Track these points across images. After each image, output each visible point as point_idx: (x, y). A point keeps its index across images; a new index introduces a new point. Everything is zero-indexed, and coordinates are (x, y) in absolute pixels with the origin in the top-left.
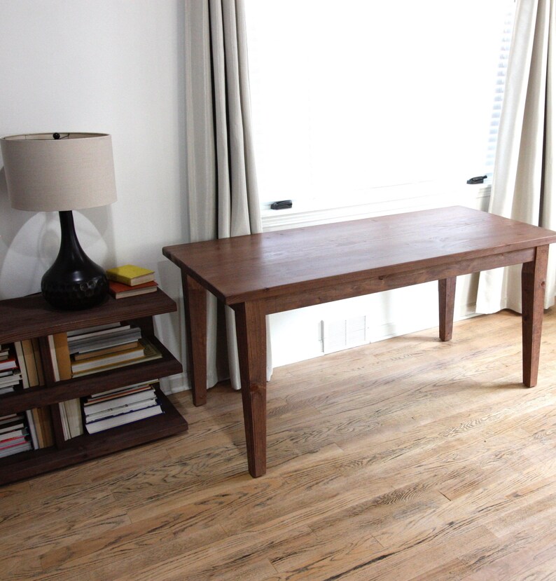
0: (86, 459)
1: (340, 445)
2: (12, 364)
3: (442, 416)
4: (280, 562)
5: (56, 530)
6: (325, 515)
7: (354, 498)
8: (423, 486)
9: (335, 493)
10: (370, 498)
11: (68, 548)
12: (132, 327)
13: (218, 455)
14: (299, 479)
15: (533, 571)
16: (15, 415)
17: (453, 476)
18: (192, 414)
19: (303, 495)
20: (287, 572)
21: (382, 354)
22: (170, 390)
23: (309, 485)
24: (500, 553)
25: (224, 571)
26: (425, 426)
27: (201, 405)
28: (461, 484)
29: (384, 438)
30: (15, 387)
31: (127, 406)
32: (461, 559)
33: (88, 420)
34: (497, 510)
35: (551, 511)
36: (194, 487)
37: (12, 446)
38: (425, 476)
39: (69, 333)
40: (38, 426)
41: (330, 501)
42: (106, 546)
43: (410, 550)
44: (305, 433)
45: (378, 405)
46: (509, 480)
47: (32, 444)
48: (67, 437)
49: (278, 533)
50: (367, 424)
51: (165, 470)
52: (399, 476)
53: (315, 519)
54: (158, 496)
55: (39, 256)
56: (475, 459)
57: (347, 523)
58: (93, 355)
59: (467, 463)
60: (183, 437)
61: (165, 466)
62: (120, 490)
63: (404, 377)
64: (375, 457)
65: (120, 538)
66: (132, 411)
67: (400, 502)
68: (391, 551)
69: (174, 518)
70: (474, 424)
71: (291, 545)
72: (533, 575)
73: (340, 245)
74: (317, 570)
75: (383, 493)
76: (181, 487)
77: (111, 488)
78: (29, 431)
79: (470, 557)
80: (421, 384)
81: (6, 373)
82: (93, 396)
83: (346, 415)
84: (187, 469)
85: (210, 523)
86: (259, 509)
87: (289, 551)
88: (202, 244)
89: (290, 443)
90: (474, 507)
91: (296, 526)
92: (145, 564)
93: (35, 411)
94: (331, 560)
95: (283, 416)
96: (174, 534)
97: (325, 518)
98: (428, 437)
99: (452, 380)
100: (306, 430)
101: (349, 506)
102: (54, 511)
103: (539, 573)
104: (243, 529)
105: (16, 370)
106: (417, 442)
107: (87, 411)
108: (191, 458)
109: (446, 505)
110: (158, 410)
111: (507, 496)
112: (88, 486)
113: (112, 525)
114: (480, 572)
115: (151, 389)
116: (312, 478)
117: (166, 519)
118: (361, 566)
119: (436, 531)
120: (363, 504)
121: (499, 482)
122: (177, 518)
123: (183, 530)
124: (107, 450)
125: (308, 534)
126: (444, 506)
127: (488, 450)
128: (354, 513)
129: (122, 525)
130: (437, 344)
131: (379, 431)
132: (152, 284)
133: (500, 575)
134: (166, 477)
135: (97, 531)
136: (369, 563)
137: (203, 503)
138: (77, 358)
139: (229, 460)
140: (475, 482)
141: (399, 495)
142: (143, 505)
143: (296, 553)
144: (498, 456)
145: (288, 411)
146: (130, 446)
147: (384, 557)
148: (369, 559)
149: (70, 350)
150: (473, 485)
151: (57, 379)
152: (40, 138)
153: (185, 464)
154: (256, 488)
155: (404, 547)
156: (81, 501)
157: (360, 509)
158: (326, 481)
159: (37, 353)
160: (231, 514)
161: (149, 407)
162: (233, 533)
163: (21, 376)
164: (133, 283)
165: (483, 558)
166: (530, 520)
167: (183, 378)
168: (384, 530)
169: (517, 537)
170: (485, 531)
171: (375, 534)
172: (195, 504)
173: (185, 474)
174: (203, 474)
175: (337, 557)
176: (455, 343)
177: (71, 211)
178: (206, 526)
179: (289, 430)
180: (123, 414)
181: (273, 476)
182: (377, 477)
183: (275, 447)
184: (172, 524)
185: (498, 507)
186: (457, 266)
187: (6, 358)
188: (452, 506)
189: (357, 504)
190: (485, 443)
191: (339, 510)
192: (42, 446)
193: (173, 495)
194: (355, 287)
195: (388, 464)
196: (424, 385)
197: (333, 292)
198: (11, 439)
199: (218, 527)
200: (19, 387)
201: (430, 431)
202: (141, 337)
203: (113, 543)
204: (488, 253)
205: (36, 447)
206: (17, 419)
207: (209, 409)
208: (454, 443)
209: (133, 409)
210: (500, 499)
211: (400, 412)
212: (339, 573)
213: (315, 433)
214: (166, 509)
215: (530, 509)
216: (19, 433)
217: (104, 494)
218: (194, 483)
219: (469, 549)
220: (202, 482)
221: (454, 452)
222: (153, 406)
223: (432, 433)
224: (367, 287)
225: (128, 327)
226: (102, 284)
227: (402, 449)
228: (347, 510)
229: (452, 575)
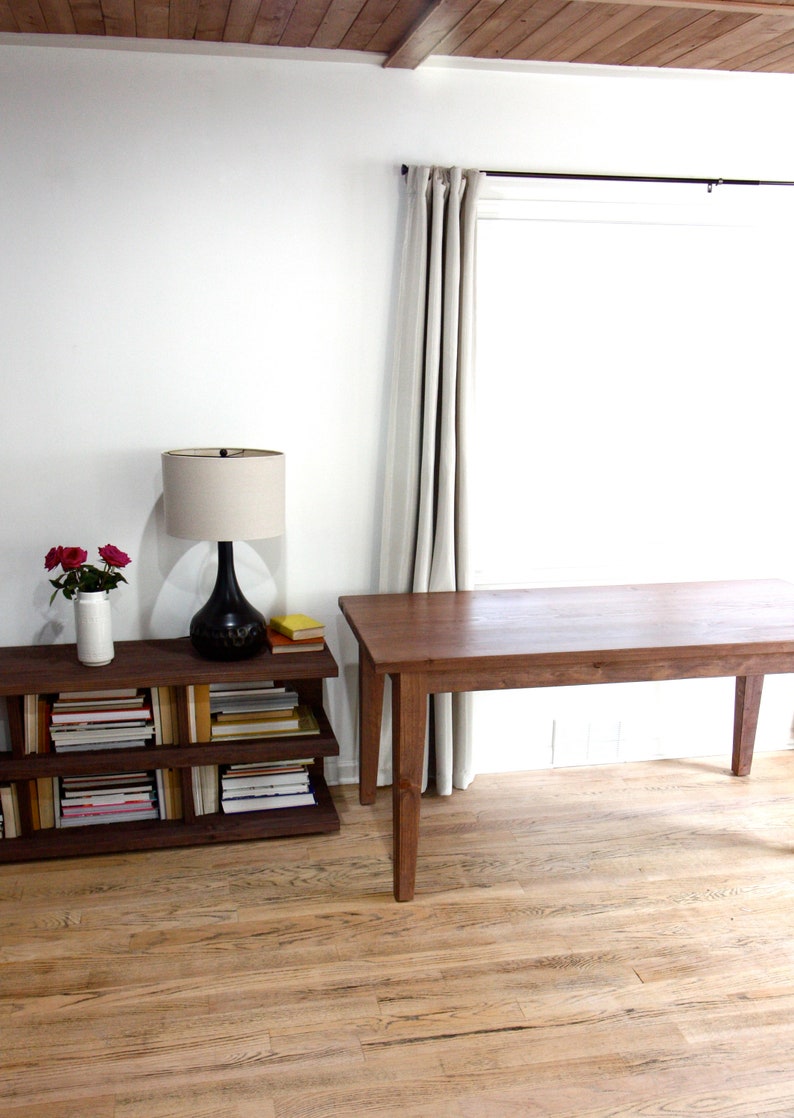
0: (213, 842)
1: (524, 884)
2: (145, 714)
3: (684, 874)
4: (389, 1003)
5: (158, 911)
6: (466, 964)
7: (513, 952)
8: (614, 957)
9: (491, 941)
10: (535, 956)
11: (162, 933)
12: (288, 690)
13: (365, 866)
14: (452, 915)
15: (718, 1094)
16: (145, 774)
17: (661, 953)
18: (354, 813)
19: (451, 934)
20: (392, 1016)
21: (636, 779)
22: (337, 780)
23: (463, 924)
24: (681, 1062)
25: (319, 997)
26: (653, 883)
27: (368, 804)
28: (667, 966)
29: (590, 888)
30: (147, 741)
31: (272, 787)
32: (622, 1055)
33: (225, 796)
34: (705, 1009)
35: (784, 1028)
36: (323, 898)
37: (137, 811)
38: (623, 946)
39: (212, 687)
40: (168, 791)
41: (480, 948)
42: (202, 940)
43: (559, 1028)
44: (484, 862)
45: (599, 844)
46: (742, 976)
47: (159, 813)
48: (199, 812)
49: (400, 970)
50: (572, 866)
51: (296, 872)
52: (586, 937)
53: (452, 965)
54: (278, 898)
55: (197, 593)
56: (706, 939)
57: (492, 978)
58: (238, 717)
59: (692, 941)
60: (331, 838)
61: (298, 867)
62: (239, 883)
63: (653, 815)
64: (564, 908)
65: (220, 934)
66: (277, 795)
67: (573, 969)
68: (532, 1023)
69: (286, 927)
70: (727, 893)
71: (411, 988)
72: (715, 1099)
73: (562, 616)
74: (428, 1022)
75: (553, 954)
76: (307, 894)
77: (231, 879)
78: (156, 795)
79: (636, 1057)
80: (675, 828)
81: (139, 724)
82: (233, 768)
83: (551, 849)
84: (323, 875)
85: (325, 941)
86: (389, 938)
87: (404, 994)
88: (391, 598)
89: (460, 870)
90: (673, 998)
91: (426, 968)
92: (236, 969)
93: (166, 771)
94: (451, 1016)
95: (466, 836)
96: (280, 944)
97: (465, 967)
98: (651, 897)
99: (724, 830)
100: (487, 858)
101: (501, 960)
102: (161, 891)
103: (725, 1098)
104: (359, 957)
105: (150, 722)
106: (632, 901)
107: (226, 784)
108: (331, 864)
109: (635, 986)
110: (309, 800)
111: (728, 996)
112: (206, 872)
113: (217, 919)
114: (640, 1077)
115: (304, 772)
116: (469, 917)
117: (276, 925)
118: (486, 1032)
119: (605, 1015)
120: (521, 961)
121: (726, 975)
122: (291, 927)
123: (291, 942)
124: (239, 835)
125: (436, 980)
126: (631, 987)
127: (731, 931)
128: (505, 969)
129: (226, 922)
130: (727, 778)
131: (585, 877)
132: (320, 640)
133: (667, 1087)
134: (295, 879)
135: (197, 922)
136: (499, 1030)
137: (326, 917)
138: (220, 718)
139: (376, 875)
140: (689, 967)
141: (574, 961)
142: (258, 905)
143: (411, 998)
144: (742, 942)
145: (475, 830)
146: (266, 835)
147: (520, 1028)
148: (501, 1026)
149: (211, 707)
150: (686, 970)
151: (194, 739)
152: (204, 455)
153: (322, 870)
154: (395, 914)
155: (552, 1023)
156: (193, 886)
157: (515, 966)
158: (486, 923)
159: (174, 705)
160: (353, 937)
161: (298, 794)
162: (348, 959)
163: (154, 729)
164: (296, 636)
165: (654, 1061)
166: (746, 1032)
167: (355, 767)
168: (535, 998)
169: (717, 1048)
170: (674, 1030)
171: (519, 999)
172: (316, 917)
173: (319, 880)
174: (339, 884)
175: (459, 1014)
176: (754, 781)
177: (231, 543)
178: (320, 943)
179: (466, 854)
180: (266, 796)
181: (421, 904)
182: (555, 933)
183: (439, 871)
184: (281, 933)
185: (708, 1005)
186: (720, 663)
187: (141, 705)
188: (643, 990)
189: (513, 959)
190: (730, 921)
191: (487, 961)
192: (170, 817)
193: (295, 901)
194: (558, 673)
195: (580, 920)
196: (677, 829)
197: (524, 677)
198: (137, 802)
199: (332, 947)
200: (151, 742)
201: (656, 891)
202: (297, 705)
203: (210, 938)
204: (772, 650)
205: (163, 817)
206: (147, 779)
207: (376, 811)
208: (685, 913)
209: (280, 793)
210: (717, 996)
211: (627, 859)
212: (453, 1032)
213: (497, 864)
214: (282, 915)
215: (754, 1018)
216: (146, 797)
217: (221, 884)
218: (325, 892)
219: (640, 1047)
220: (334, 893)
221: (680, 925)
222: (304, 793)
223: (659, 894)
224: (576, 676)
225: (282, 690)
226: (255, 634)
227: (606, 906)
228: (497, 964)
229: (600, 1072)
